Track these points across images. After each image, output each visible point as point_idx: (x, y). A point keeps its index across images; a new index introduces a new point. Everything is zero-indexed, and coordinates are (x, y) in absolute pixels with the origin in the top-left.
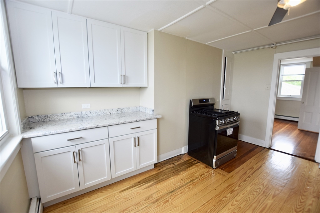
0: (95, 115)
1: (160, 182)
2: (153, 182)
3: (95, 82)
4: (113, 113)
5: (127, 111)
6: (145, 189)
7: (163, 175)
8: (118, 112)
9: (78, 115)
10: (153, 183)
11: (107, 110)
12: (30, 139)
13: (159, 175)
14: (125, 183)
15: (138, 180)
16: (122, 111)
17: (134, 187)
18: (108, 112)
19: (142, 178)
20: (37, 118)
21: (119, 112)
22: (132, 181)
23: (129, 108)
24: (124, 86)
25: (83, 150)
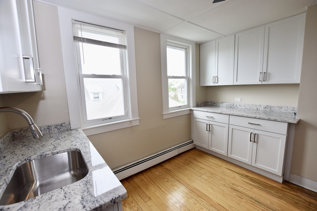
0: (243, 107)
1: (262, 190)
2: (257, 185)
3: (237, 81)
4: (261, 109)
5: (277, 110)
6: (242, 181)
7: (278, 192)
8: (266, 109)
9: (231, 105)
10: (255, 185)
11: (254, 106)
12: (193, 110)
13: (274, 189)
14: (238, 169)
15: (249, 175)
16: (271, 109)
17: (239, 174)
18: (255, 107)
19: (256, 177)
20: (210, 103)
21: (268, 110)
22: (245, 172)
23: (281, 108)
24: (264, 83)
25: (213, 125)
